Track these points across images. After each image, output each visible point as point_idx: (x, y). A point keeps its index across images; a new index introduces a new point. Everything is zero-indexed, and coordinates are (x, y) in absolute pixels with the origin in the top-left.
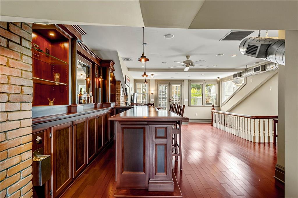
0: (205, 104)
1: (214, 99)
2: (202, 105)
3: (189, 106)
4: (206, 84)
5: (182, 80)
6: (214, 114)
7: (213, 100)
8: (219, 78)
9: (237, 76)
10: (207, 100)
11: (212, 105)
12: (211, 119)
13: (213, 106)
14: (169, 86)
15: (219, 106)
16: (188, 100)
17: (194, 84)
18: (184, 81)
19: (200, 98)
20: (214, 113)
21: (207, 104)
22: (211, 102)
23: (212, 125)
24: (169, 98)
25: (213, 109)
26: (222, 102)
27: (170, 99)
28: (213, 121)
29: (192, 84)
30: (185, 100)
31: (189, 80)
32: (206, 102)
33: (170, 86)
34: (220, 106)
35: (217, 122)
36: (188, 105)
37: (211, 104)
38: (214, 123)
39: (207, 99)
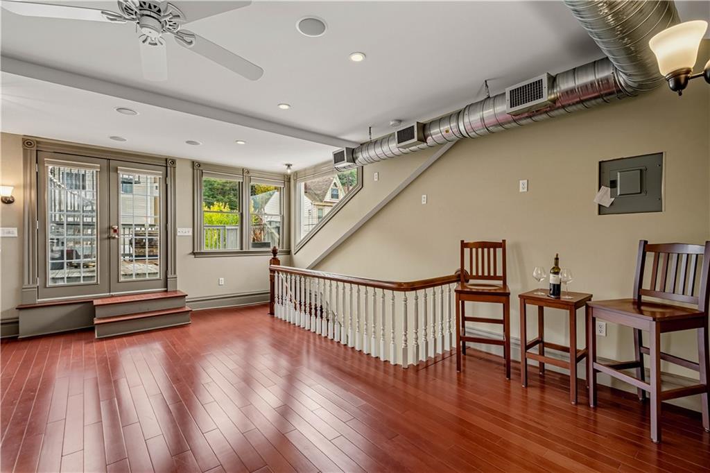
0: (251, 245)
1: (273, 231)
2: (242, 249)
3: (194, 253)
4: (252, 183)
5: (166, 160)
6: (276, 278)
7: (272, 233)
8: (289, 166)
9: (344, 160)
10: (255, 234)
11: (270, 249)
12: (268, 289)
13: (275, 252)
14: (105, 174)
15: (289, 252)
16: (191, 234)
17: (212, 179)
18: (173, 162)
19: (236, 229)
20: (276, 274)
21: (255, 245)
22: (266, 241)
23: (272, 313)
24: (106, 225)
25: (275, 261)
26: (298, 241)
27: (110, 228)
28: (276, 299)
29: (204, 178)
30: (178, 234)
31: (193, 162)
32: (254, 240)
33: (113, 175)
34: (293, 252)
35: (288, 302)
36: (191, 251)
37: (267, 245)
38: (277, 307)
39: (254, 232)
